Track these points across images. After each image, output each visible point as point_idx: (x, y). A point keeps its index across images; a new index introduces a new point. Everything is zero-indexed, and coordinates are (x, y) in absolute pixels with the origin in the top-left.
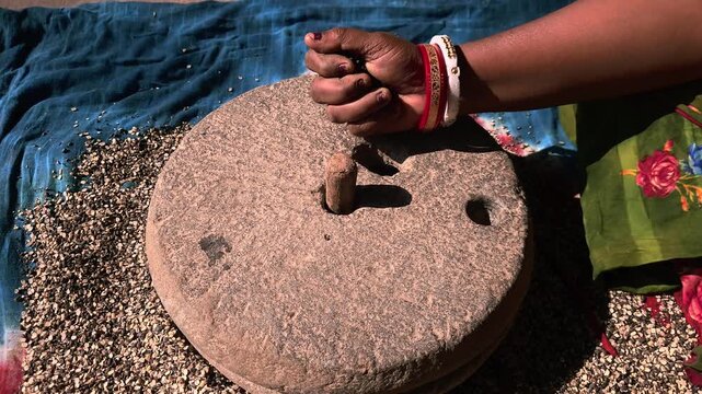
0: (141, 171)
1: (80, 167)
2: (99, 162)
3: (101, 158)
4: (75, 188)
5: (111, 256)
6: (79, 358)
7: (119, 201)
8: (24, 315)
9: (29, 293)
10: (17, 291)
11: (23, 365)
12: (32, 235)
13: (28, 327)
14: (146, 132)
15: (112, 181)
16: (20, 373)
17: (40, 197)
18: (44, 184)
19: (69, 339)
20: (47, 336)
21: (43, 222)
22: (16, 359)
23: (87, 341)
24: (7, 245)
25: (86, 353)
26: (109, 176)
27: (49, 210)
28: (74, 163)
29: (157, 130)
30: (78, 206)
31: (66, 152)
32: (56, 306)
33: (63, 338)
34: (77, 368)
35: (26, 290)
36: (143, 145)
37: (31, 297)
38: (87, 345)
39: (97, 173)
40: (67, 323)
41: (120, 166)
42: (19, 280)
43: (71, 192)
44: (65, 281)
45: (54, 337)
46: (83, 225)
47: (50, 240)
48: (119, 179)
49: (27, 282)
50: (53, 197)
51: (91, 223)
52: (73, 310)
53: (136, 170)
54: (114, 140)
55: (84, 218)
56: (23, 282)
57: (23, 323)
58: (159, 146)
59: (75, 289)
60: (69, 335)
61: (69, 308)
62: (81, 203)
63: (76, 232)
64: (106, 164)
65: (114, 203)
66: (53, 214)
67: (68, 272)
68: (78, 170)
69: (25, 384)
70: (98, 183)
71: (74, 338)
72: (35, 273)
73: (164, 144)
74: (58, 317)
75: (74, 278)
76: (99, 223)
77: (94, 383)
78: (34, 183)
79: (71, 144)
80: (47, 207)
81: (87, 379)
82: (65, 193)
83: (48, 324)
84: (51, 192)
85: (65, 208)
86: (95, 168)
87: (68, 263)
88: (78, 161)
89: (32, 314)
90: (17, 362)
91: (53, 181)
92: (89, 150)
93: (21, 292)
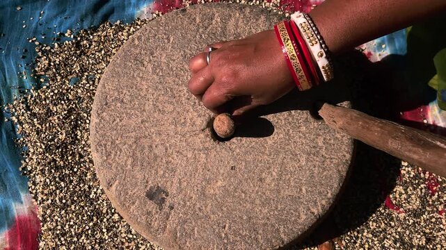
0: (81, 69)
1: (37, 69)
2: (49, 65)
3: (50, 61)
4: (38, 86)
5: (75, 140)
6: (71, 215)
7: (71, 97)
8: (30, 184)
9: (29, 169)
10: (20, 169)
11: (38, 216)
12: (18, 126)
13: (34, 191)
14: (78, 34)
15: (62, 78)
16: (38, 222)
17: (15, 94)
18: (15, 83)
19: (61, 202)
20: (48, 200)
21: (23, 115)
22: (33, 212)
23: (72, 203)
24: (4, 136)
25: (74, 212)
26: (60, 75)
27: (24, 106)
28: (32, 65)
29: (86, 31)
30: (44, 102)
31: (24, 57)
32: (48, 180)
33: (58, 201)
34: (70, 222)
35: (26, 167)
36: (78, 45)
37: (30, 172)
38: (73, 207)
39: (50, 72)
40: (58, 191)
41: (65, 65)
42: (20, 160)
43: (36, 89)
44: (49, 163)
45: (52, 201)
46: (51, 118)
47: (31, 130)
48: (67, 76)
49: (25, 161)
50: (24, 92)
51: (56, 118)
52: (59, 183)
53: (76, 68)
54: (56, 45)
55: (49, 113)
56: (23, 162)
57: (30, 190)
58: (90, 45)
59: (57, 168)
60: (61, 200)
61: (56, 182)
62: (45, 100)
63: (47, 125)
64: (55, 65)
65: (68, 98)
66: (28, 108)
67: (49, 157)
68: (35, 71)
69: (43, 228)
70: (53, 80)
71: (64, 201)
72: (29, 155)
73: (94, 43)
74: (51, 187)
75: (54, 161)
76: (61, 117)
77: (82, 231)
78: (8, 81)
79: (26, 51)
80: (23, 103)
81: (78, 229)
82: (32, 91)
83: (46, 192)
84: (22, 90)
85: (35, 103)
86: (48, 69)
87: (48, 149)
88: (34, 64)
89: (34, 183)
90: (35, 215)
91: (21, 80)
92: (40, 54)
93: (24, 169)
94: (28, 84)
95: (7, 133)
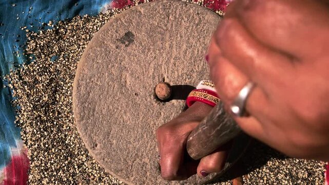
0: (59, 49)
1: (27, 49)
2: (36, 46)
3: (37, 44)
4: (28, 62)
5: (55, 102)
6: (51, 156)
7: (52, 70)
8: (22, 133)
9: (21, 122)
10: (15, 122)
11: (28, 157)
12: (14, 91)
13: (25, 139)
14: (57, 24)
15: (46, 56)
16: (28, 161)
17: (11, 67)
18: (11, 59)
19: (45, 146)
20: (35, 144)
21: (17, 83)
22: (24, 154)
23: (53, 147)
24: (3, 98)
25: (54, 153)
26: (44, 54)
27: (18, 76)
28: (24, 47)
29: (63, 22)
30: (32, 74)
31: (18, 41)
32: (35, 130)
33: (42, 146)
34: (51, 160)
35: (19, 121)
36: (57, 32)
37: (22, 124)
38: (53, 150)
39: (37, 52)
40: (42, 138)
41: (48, 47)
42: (14, 116)
43: (26, 64)
44: (36, 118)
45: (38, 145)
46: (37, 85)
47: (23, 94)
48: (49, 54)
49: (18, 116)
50: (18, 67)
51: (41, 85)
52: (43, 133)
53: (56, 49)
54: (41, 32)
55: (36, 81)
56: (17, 117)
57: (22, 137)
58: (66, 32)
59: (42, 122)
60: (44, 144)
61: (41, 132)
62: (33, 72)
63: (35, 90)
64: (40, 47)
65: (49, 71)
66: (20, 78)
67: (36, 113)
68: (26, 51)
69: (31, 165)
70: (39, 58)
71: (47, 146)
72: (21, 112)
73: (68, 31)
74: (37, 135)
75: (40, 116)
76: (45, 85)
77: (60, 167)
78: (6, 58)
79: (19, 36)
80: (17, 74)
81: (57, 166)
82: (23, 65)
83: (34, 139)
84: (16, 65)
85: (26, 74)
86: (35, 50)
87: (35, 108)
88: (25, 46)
89: (25, 133)
90: (26, 156)
91: (15, 58)
92: (29, 38)
93: (17, 122)
94: (21, 60)
95: (5, 96)
